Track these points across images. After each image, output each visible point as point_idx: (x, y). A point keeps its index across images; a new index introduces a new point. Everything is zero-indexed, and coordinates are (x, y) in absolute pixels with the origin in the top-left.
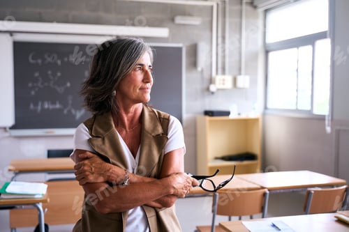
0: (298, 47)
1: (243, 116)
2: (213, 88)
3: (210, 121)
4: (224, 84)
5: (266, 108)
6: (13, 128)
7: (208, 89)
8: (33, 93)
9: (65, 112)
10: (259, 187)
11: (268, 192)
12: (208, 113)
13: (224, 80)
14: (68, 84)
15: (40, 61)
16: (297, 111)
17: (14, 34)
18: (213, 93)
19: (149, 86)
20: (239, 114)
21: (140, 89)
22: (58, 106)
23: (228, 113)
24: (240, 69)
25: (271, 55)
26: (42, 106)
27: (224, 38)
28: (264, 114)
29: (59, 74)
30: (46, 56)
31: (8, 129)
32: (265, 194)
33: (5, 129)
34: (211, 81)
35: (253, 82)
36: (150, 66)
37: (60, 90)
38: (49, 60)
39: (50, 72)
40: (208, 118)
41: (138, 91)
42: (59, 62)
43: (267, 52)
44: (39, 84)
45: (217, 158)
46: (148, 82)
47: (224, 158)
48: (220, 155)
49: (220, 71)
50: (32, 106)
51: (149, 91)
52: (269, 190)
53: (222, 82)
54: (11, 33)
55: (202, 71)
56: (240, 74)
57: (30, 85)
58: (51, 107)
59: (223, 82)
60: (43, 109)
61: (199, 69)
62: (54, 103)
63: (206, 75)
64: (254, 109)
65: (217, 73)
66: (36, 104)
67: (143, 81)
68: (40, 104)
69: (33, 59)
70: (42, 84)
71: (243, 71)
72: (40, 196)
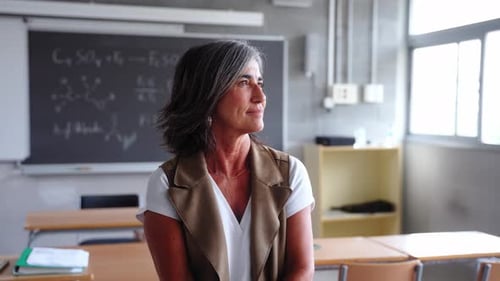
0: (458, 42)
1: (374, 146)
2: (329, 103)
3: (325, 153)
4: (345, 97)
5: (408, 133)
6: (27, 162)
7: (322, 105)
8: (58, 109)
9: (107, 138)
10: (405, 256)
11: (421, 265)
12: (321, 141)
13: (345, 91)
14: (112, 97)
15: (69, 61)
16: (456, 138)
17: (30, 19)
18: (328, 110)
19: (261, 107)
20: (368, 142)
21: (248, 112)
22: (96, 129)
23: (351, 141)
24: (369, 75)
25: (417, 53)
26: (73, 128)
27: (345, 27)
28: (405, 142)
29: (98, 81)
30: (78, 54)
31: (19, 164)
32: (416, 268)
33: (14, 163)
34: (327, 92)
35: (389, 94)
36: (260, 79)
37: (100, 105)
38: (84, 59)
39: (84, 78)
40: (322, 149)
41: (244, 114)
42: (98, 63)
43: (410, 49)
44: (68, 96)
45: (334, 209)
46: (259, 102)
47: (346, 209)
48: (339, 204)
49: (339, 77)
50: (56, 130)
51: (262, 114)
52: (422, 261)
53: (342, 94)
54: (25, 18)
55: (313, 77)
56: (370, 82)
57: (54, 97)
58: (86, 130)
59: (344, 94)
60: (74, 134)
61: (309, 74)
62: (89, 124)
63: (319, 84)
64: (391, 135)
65: (335, 81)
66: (63, 127)
67: (251, 100)
68: (69, 125)
69: (58, 58)
70: (73, 96)
71: (374, 78)
72: (80, 270)
